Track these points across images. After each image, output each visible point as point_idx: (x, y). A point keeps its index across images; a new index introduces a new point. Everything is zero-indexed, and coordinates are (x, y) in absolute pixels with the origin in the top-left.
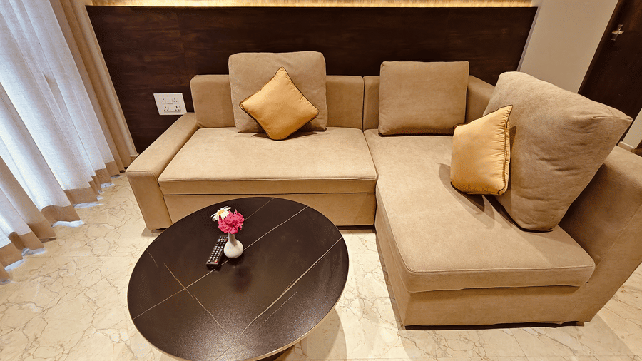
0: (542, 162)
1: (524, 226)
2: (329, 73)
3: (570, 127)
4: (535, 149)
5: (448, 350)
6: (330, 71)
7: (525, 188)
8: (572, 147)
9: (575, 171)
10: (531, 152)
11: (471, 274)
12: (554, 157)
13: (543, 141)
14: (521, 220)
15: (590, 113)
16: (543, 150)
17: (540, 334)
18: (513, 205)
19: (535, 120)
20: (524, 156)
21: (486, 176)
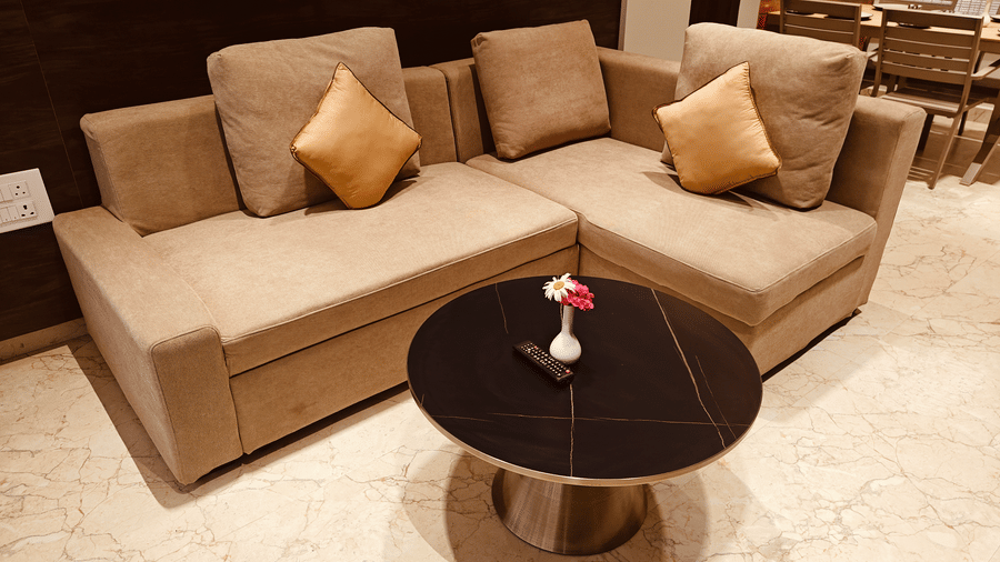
0: (806, 121)
1: (804, 205)
2: (406, 63)
3: (827, 72)
4: (792, 107)
5: (793, 393)
6: (408, 60)
7: (794, 158)
8: (833, 94)
9: (837, 122)
10: (787, 113)
11: (806, 270)
12: (819, 110)
13: (799, 96)
14: (799, 199)
15: (837, 54)
16: (802, 106)
17: (842, 337)
18: (784, 184)
19: (779, 74)
20: (781, 120)
21: (753, 156)
